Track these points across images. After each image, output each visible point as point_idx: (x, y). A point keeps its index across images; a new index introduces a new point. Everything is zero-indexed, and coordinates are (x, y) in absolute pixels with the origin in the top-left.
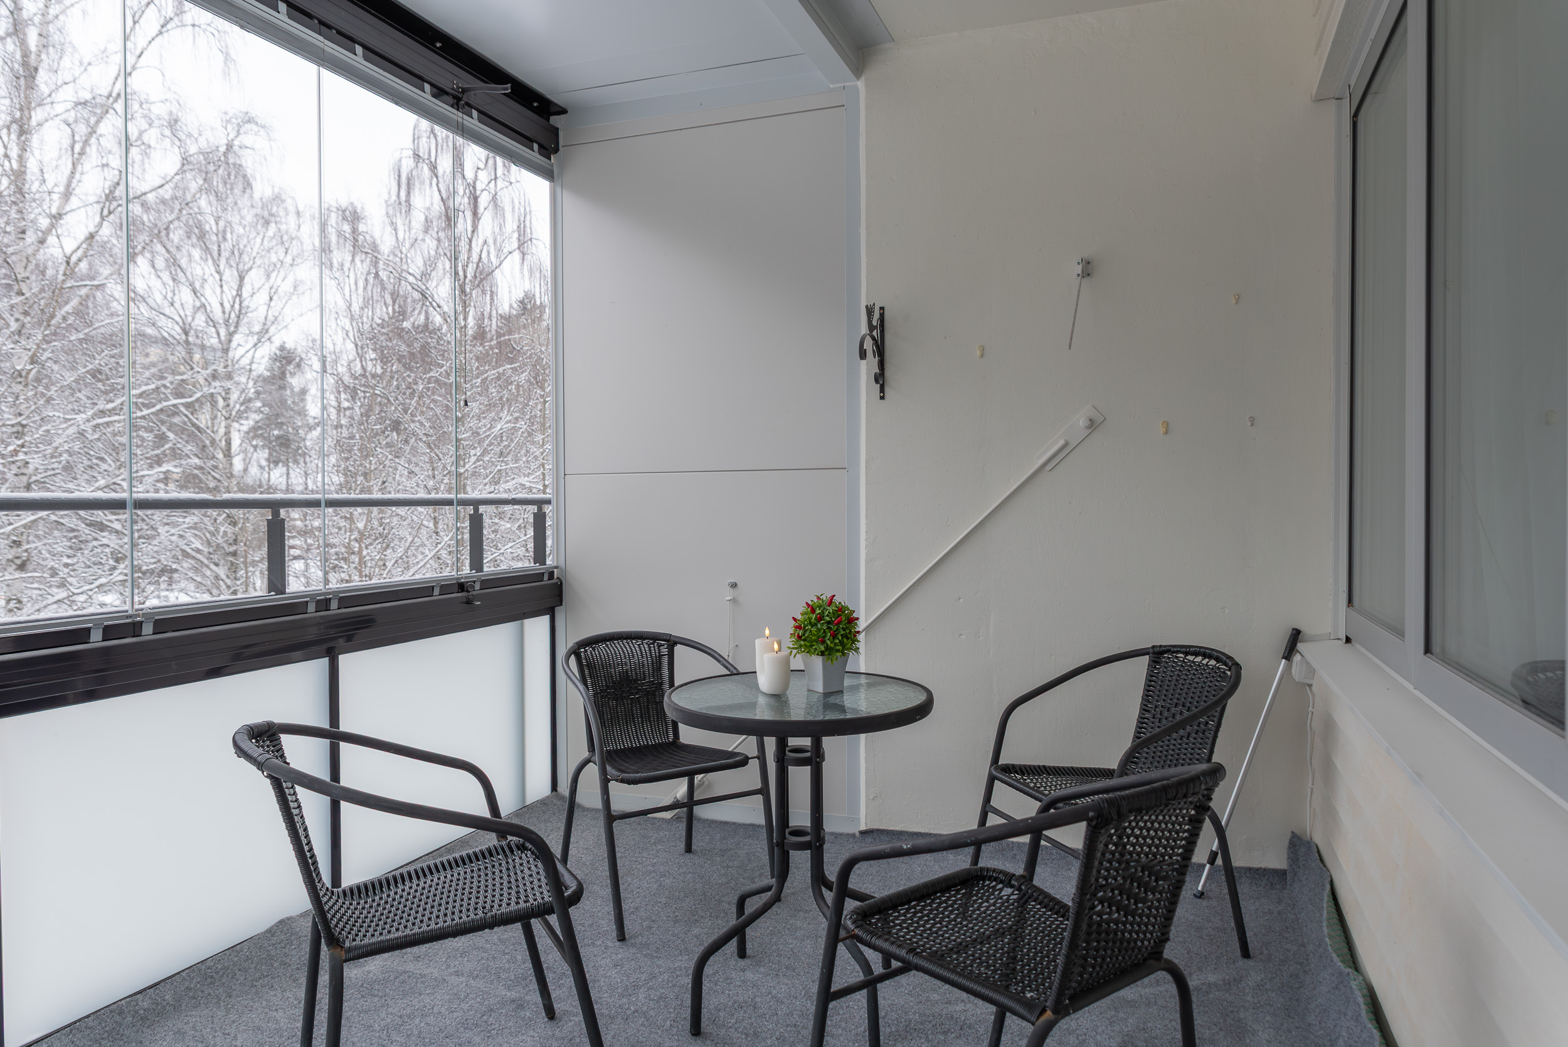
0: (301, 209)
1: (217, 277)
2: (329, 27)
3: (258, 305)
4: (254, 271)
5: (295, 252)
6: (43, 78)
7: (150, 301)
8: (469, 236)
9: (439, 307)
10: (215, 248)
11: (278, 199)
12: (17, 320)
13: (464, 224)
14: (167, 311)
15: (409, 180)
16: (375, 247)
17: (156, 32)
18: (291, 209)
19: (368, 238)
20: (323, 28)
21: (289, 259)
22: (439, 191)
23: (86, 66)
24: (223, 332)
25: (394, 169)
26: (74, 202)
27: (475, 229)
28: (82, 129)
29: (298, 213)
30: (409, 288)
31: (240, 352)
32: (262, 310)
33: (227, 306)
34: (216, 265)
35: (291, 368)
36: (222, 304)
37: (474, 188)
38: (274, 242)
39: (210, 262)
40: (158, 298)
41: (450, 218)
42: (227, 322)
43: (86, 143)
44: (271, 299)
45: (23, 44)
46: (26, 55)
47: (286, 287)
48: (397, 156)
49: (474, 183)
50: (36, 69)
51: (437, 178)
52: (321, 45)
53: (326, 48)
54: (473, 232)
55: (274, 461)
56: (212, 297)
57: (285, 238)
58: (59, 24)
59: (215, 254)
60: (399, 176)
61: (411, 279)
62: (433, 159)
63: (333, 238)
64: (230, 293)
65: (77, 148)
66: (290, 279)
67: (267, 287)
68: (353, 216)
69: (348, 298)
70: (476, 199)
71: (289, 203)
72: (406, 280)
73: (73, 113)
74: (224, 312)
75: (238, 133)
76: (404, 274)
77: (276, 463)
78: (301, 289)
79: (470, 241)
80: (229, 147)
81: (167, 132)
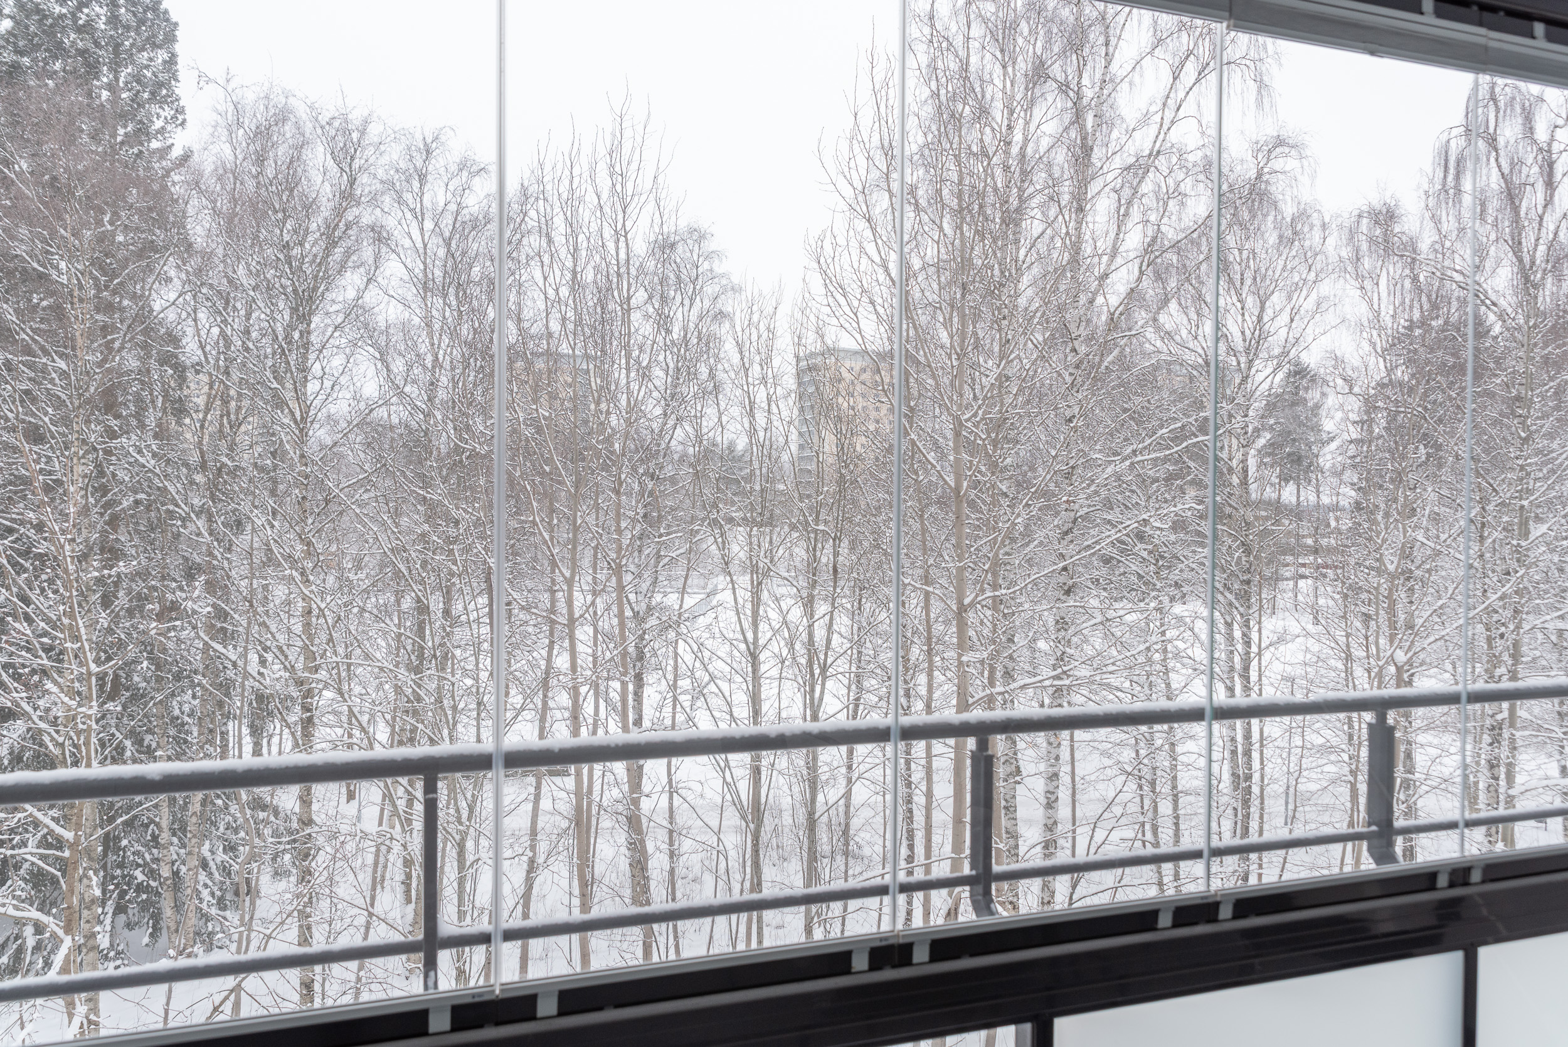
0: (1327, 220)
1: (1239, 305)
2: (1493, 9)
3: (1279, 331)
4: (1276, 294)
5: (1319, 267)
6: (1097, 154)
7: (1177, 338)
8: (1540, 211)
9: (1494, 304)
10: (1238, 276)
11: (1302, 216)
12: (1071, 374)
13: (1532, 199)
14: (1191, 345)
15: (1459, 162)
16: (1412, 245)
17: (1193, 81)
18: (1317, 223)
19: (1404, 239)
20: (1487, 15)
21: (1313, 275)
22: (1499, 167)
23: (1130, 133)
24: (1243, 360)
25: (1439, 154)
26: (1119, 260)
27: (1548, 203)
28: (1127, 193)
29: (1324, 226)
30: (1454, 286)
31: (1260, 377)
32: (1283, 332)
33: (1248, 333)
34: (1239, 294)
35: (1304, 382)
36: (1243, 333)
37: (1549, 151)
38: (1297, 260)
39: (1233, 292)
40: (1184, 333)
41: (1512, 195)
42: (1247, 350)
43: (1129, 203)
44: (1292, 320)
45: (1082, 127)
46: (1084, 138)
47: (1309, 304)
48: (1445, 137)
49: (1549, 145)
50: (1092, 149)
51: (1497, 151)
52: (1482, 41)
53: (1492, 44)
54: (1545, 206)
55: (1285, 479)
56: (1233, 327)
57: (1309, 254)
58: (1110, 101)
59: (1238, 284)
60: (1446, 161)
61: (1458, 277)
62: (1491, 131)
63: (1364, 246)
64: (1250, 321)
65: (1122, 212)
66: (1314, 296)
67: (1288, 309)
68: (1385, 217)
69: (1376, 307)
70: (1551, 165)
71: (1315, 219)
72: (1452, 279)
73: (1119, 180)
74: (1244, 340)
75: (1268, 160)
76: (1449, 273)
77: (1287, 481)
78: (1324, 306)
79: (1541, 218)
80: (1259, 175)
81: (1201, 177)
